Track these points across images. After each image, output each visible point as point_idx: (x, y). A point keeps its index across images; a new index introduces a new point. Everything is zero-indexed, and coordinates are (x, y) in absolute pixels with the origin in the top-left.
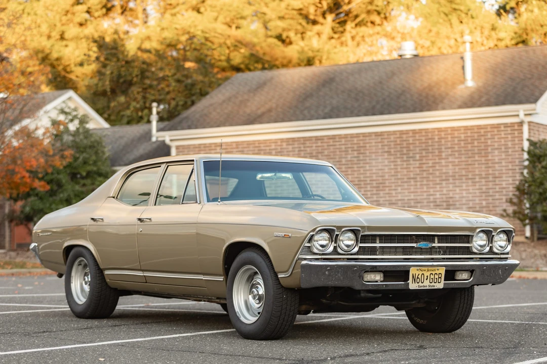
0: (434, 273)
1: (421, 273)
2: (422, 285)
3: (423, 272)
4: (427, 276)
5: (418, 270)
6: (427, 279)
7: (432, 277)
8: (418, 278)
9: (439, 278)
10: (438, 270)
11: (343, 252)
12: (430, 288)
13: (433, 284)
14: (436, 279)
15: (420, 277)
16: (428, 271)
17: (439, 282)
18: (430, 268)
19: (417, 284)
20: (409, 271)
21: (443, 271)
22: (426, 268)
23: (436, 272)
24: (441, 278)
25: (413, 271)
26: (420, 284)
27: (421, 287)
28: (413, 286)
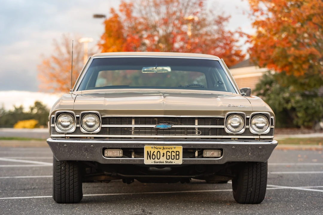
0: (170, 151)
1: (156, 151)
2: (159, 161)
3: (159, 150)
4: (164, 154)
5: (152, 148)
6: (163, 156)
7: (169, 154)
8: (153, 155)
9: (176, 155)
10: (175, 148)
11: (86, 132)
12: (167, 164)
13: (170, 160)
14: (174, 156)
15: (155, 153)
16: (164, 149)
17: (176, 159)
18: (165, 147)
19: (152, 160)
20: (143, 149)
21: (180, 149)
22: (162, 147)
23: (172, 150)
24: (179, 155)
25: (147, 149)
26: (156, 160)
27: (157, 162)
28: (147, 161)
